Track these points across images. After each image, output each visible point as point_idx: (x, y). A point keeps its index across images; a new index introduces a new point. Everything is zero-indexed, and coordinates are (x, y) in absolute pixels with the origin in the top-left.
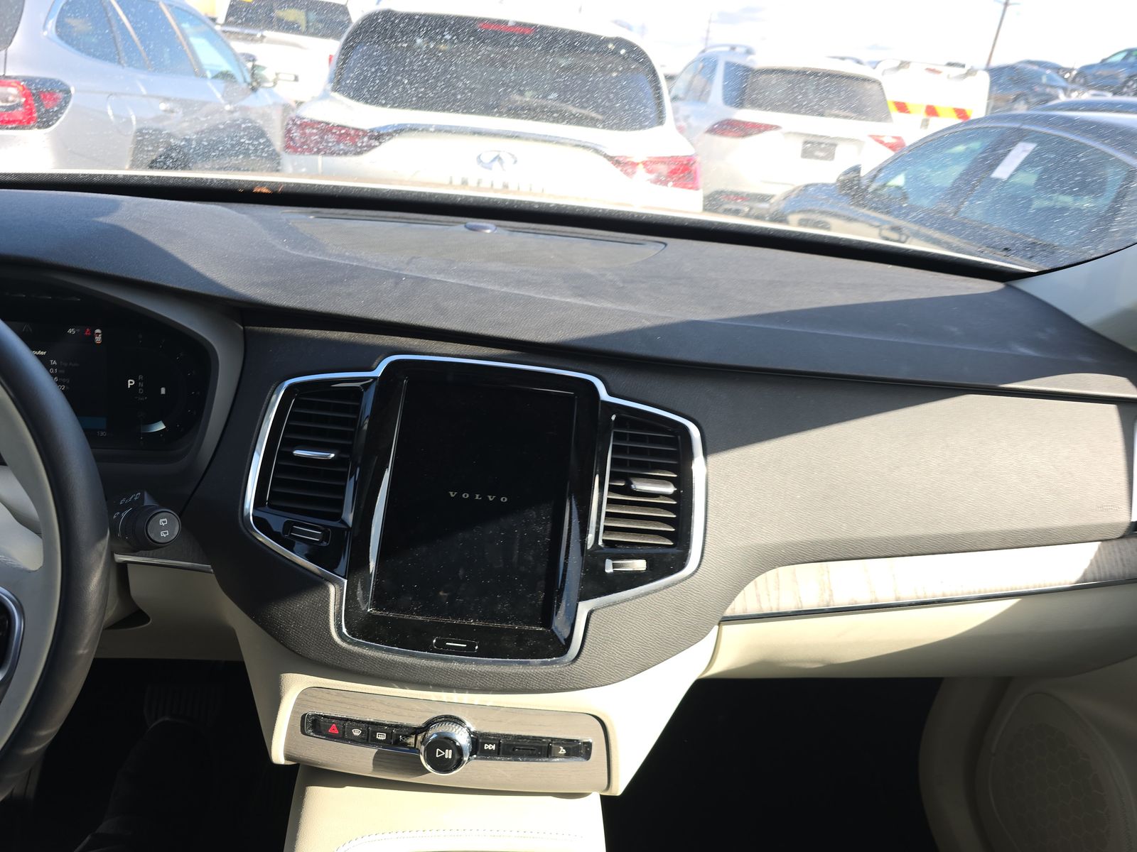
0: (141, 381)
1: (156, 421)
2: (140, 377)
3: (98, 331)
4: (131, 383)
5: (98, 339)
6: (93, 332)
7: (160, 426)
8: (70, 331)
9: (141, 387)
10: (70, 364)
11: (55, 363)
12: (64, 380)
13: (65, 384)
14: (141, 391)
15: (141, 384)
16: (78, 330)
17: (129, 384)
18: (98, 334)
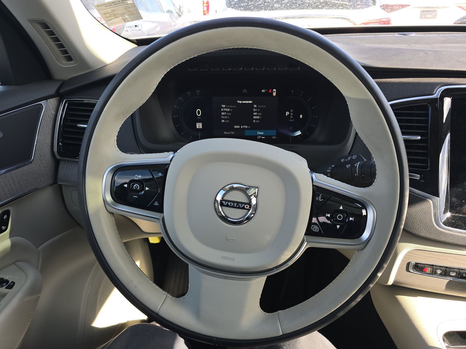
0: (292, 112)
1: (297, 130)
2: (292, 111)
3: (274, 90)
4: (287, 113)
5: (274, 94)
6: (272, 91)
7: (299, 133)
8: (262, 91)
9: (292, 115)
10: (262, 106)
11: (256, 106)
12: (259, 114)
13: (260, 116)
14: (291, 117)
15: (292, 114)
16: (266, 90)
17: (287, 114)
18: (274, 91)
